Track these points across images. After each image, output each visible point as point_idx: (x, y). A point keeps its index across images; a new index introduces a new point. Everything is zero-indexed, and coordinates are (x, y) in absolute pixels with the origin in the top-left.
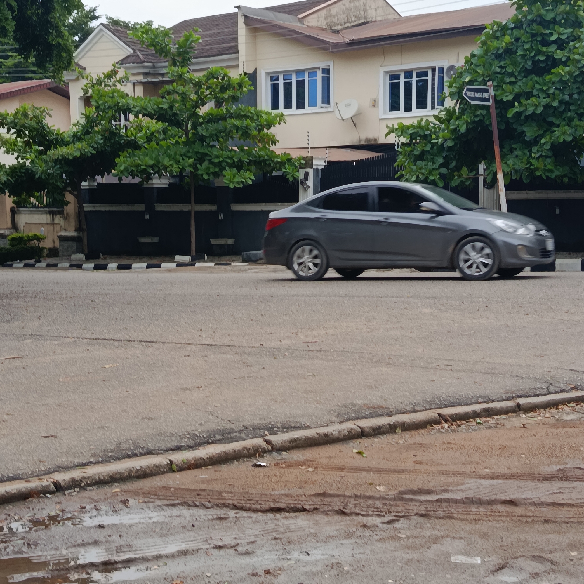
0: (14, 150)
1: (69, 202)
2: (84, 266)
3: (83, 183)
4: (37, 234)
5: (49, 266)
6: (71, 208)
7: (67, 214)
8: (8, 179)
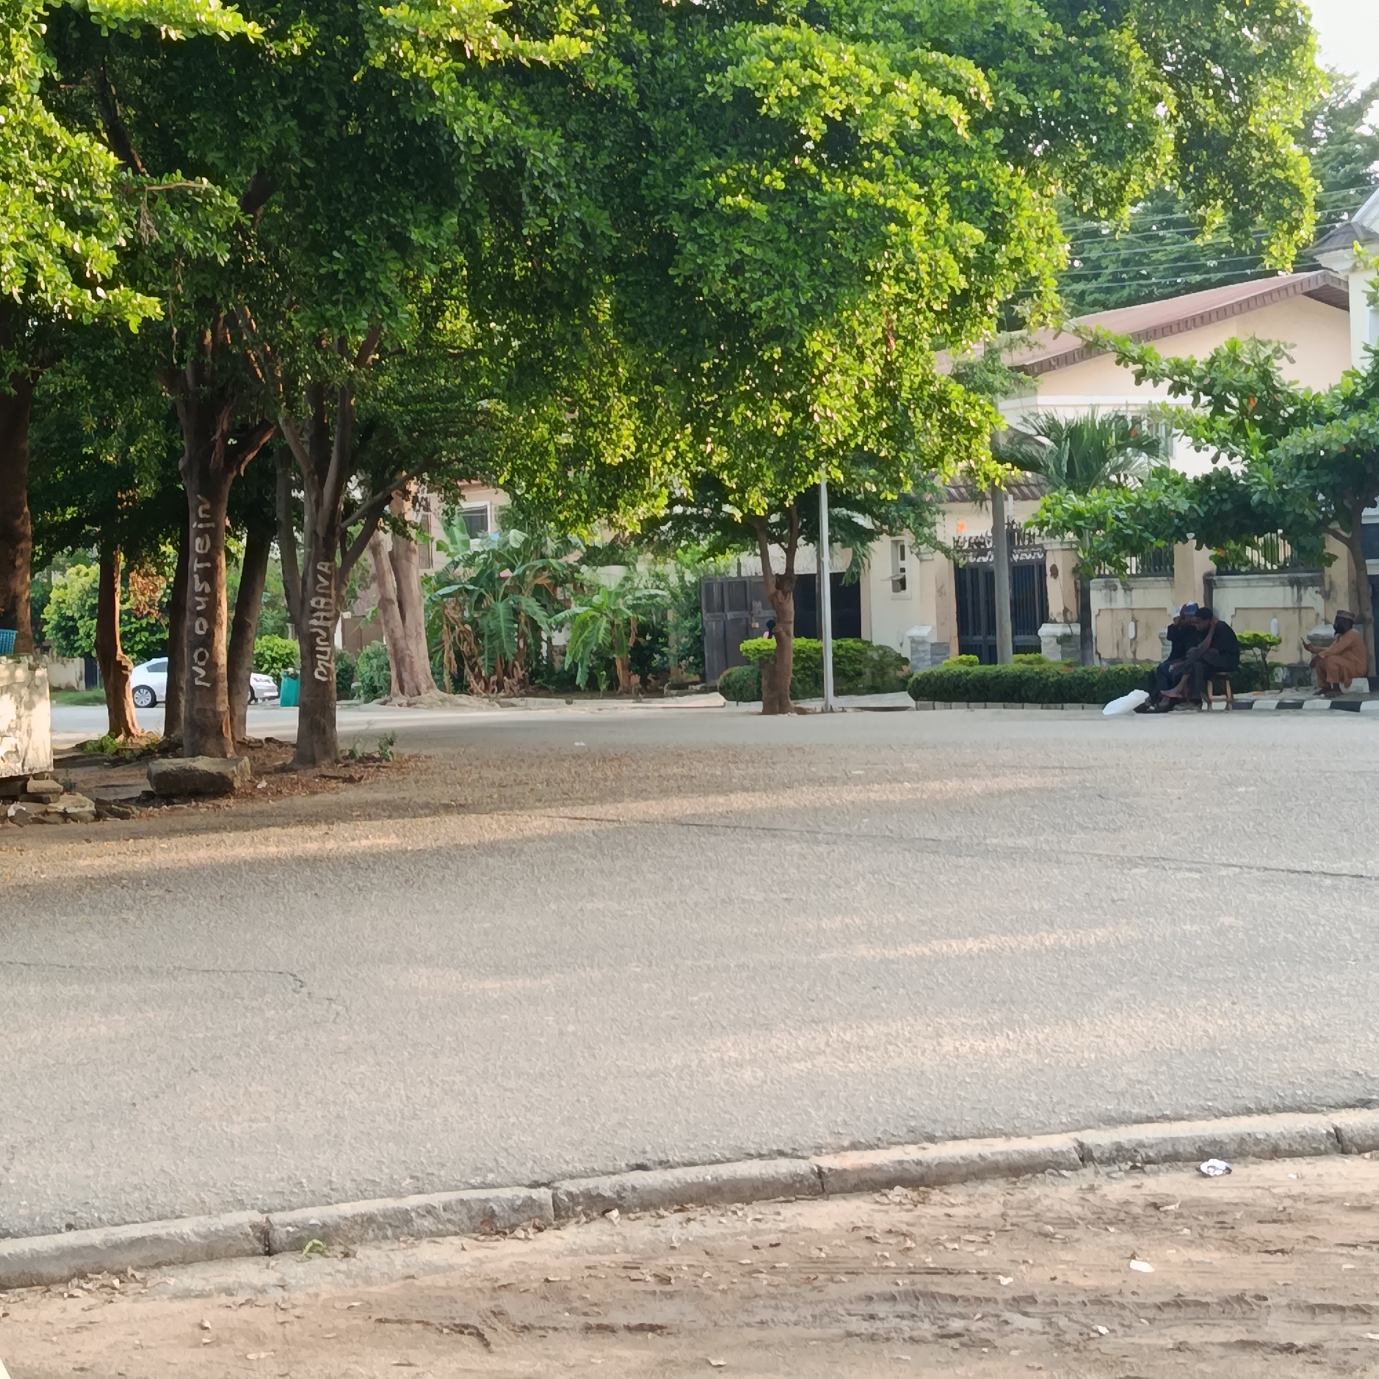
0: (1210, 441)
1: (1335, 557)
2: (1365, 706)
3: (1367, 511)
4: (1262, 634)
5: (1282, 706)
6: (1339, 572)
7: (1331, 583)
8: (1191, 508)
